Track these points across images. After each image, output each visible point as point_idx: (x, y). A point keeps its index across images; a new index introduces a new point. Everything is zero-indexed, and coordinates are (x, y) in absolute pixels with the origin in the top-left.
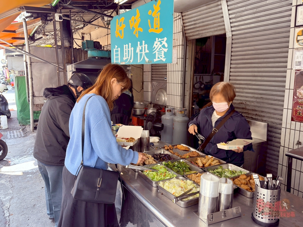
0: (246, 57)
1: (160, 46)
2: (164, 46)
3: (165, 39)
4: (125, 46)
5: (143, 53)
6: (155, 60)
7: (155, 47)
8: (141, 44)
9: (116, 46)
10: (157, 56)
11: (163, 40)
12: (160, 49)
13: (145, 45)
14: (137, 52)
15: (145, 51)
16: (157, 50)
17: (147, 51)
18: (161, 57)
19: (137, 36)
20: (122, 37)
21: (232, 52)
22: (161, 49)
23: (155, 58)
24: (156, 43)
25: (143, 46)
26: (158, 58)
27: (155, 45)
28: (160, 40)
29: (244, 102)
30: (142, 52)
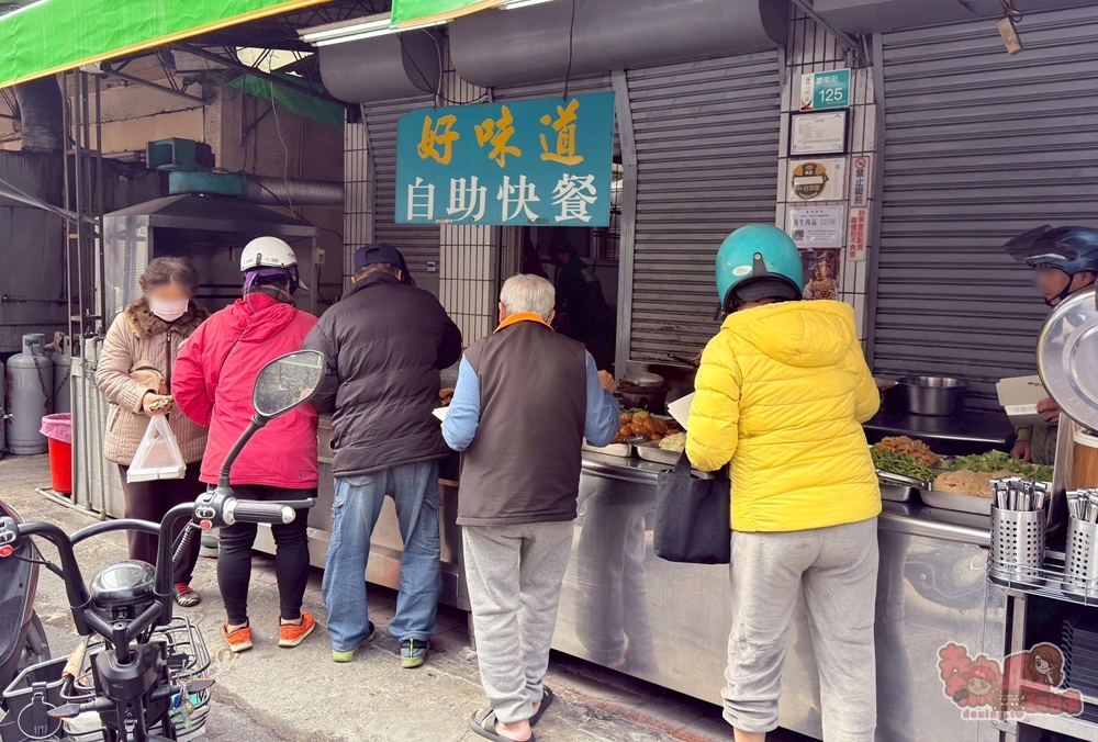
0: (676, 216)
1: (576, 190)
2: (586, 192)
3: (591, 178)
4: (453, 182)
5: (521, 201)
6: (558, 219)
7: (558, 192)
8: (514, 181)
9: (419, 180)
10: (564, 209)
11: (584, 180)
12: (574, 196)
13: (527, 183)
14: (499, 197)
15: (526, 196)
16: (567, 197)
17: (533, 198)
18: (578, 213)
19: (502, 163)
20: (446, 160)
21: (637, 202)
22: (577, 197)
23: (560, 215)
24: (560, 183)
25: (522, 186)
26: (569, 214)
27: (559, 187)
28: (574, 177)
29: (674, 327)
30: (518, 198)
